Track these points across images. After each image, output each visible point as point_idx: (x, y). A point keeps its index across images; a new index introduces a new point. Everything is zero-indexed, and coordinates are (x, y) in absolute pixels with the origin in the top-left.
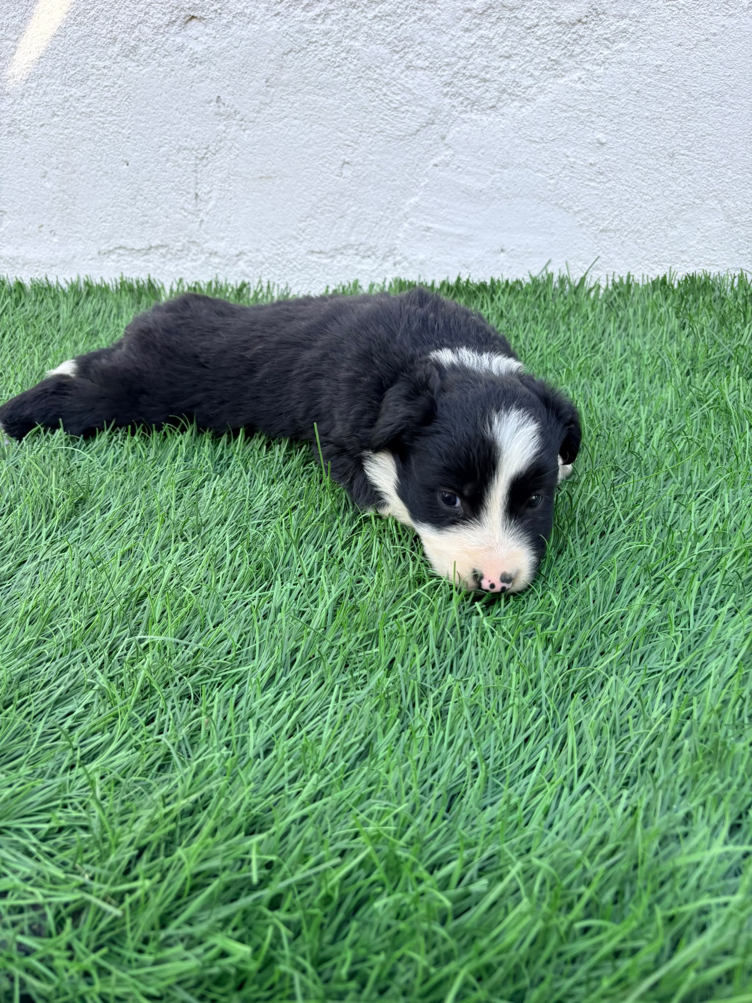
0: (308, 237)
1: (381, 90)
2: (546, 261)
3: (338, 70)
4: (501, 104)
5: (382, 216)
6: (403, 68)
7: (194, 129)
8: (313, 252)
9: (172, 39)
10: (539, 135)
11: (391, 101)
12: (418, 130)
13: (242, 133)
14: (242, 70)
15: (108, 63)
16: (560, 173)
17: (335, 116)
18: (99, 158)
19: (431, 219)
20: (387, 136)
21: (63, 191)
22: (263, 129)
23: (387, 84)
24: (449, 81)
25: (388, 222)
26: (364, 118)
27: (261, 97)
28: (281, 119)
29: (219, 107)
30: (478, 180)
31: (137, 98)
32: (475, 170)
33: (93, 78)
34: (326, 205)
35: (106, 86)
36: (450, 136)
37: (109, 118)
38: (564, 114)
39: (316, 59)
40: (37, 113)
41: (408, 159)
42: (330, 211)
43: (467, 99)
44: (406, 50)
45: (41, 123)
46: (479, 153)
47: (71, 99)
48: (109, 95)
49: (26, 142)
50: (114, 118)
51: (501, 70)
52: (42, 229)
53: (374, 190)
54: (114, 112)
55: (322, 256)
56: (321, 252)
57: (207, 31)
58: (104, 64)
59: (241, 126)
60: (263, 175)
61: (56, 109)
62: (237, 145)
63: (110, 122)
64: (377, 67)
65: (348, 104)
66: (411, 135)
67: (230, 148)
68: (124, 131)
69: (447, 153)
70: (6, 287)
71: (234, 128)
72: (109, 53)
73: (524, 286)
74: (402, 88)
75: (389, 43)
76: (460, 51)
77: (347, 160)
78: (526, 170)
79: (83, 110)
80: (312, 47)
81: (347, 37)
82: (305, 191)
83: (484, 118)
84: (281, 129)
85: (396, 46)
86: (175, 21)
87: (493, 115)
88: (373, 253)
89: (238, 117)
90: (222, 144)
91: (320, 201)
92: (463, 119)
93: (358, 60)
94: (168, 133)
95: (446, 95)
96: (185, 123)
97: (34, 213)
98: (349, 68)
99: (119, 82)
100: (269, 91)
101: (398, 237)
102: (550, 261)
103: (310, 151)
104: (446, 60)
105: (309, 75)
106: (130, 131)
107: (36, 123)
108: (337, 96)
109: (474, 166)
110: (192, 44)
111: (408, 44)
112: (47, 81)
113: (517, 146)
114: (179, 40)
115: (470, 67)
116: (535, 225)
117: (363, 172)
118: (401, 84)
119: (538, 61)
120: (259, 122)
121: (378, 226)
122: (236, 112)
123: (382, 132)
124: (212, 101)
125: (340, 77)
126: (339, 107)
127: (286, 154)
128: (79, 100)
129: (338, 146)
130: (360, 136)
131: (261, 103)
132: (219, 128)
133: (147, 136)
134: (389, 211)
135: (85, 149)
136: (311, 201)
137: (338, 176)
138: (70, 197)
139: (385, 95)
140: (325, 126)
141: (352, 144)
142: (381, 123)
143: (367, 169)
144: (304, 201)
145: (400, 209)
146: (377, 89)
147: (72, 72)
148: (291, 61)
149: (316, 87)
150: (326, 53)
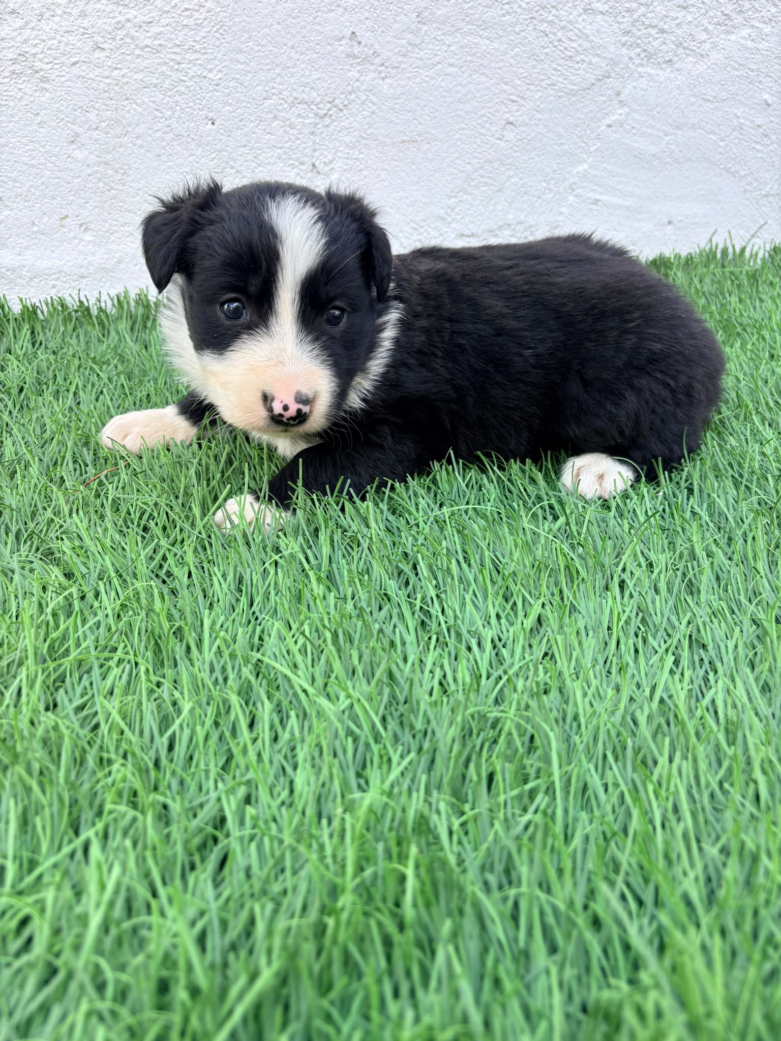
0: (459, 217)
1: (555, 34)
2: (711, 231)
3: (507, 7)
4: (676, 59)
5: (546, 188)
6: (581, 11)
7: (315, 75)
8: (462, 235)
10: (714, 94)
11: (566, 49)
12: (593, 84)
13: (381, 82)
16: (731, 134)
17: (501, 64)
19: (600, 190)
20: (560, 91)
21: (106, 163)
22: (409, 78)
23: (563, 28)
24: (628, 29)
25: (551, 195)
26: (534, 67)
27: (410, 36)
28: (434, 65)
29: (353, 46)
30: (652, 143)
31: (234, 28)
32: (649, 131)
34: (482, 177)
35: (187, 9)
36: (627, 92)
37: (187, 56)
38: (736, 73)
40: (67, 44)
41: (579, 119)
42: (486, 184)
43: (644, 50)
45: (73, 60)
46: (655, 112)
47: (128, 25)
48: (191, 22)
49: (44, 89)
50: (197, 55)
51: (679, 21)
52: (65, 222)
53: (539, 156)
54: (198, 47)
55: (472, 240)
56: (473, 235)
59: (380, 72)
60: (405, 138)
62: (373, 99)
63: (190, 61)
64: (553, 7)
65: (517, 50)
66: (584, 90)
67: (363, 103)
68: (210, 75)
69: (621, 111)
71: (371, 75)
73: (694, 259)
74: (579, 34)
77: (511, 119)
78: (699, 131)
79: (148, 42)
82: (458, 158)
83: (661, 73)
84: (432, 78)
87: (668, 70)
88: (532, 233)
89: (377, 61)
90: (353, 97)
91: (476, 171)
92: (639, 73)
94: (278, 80)
95: (624, 45)
96: (303, 66)
97: (53, 198)
98: (520, 6)
100: (420, 29)
101: (562, 213)
102: (716, 230)
103: (468, 107)
104: (627, 5)
105: (472, 11)
106: (220, 75)
107: (64, 59)
108: (504, 40)
109: (650, 126)
113: (693, 104)
115: (649, 15)
116: (703, 192)
117: (529, 135)
118: (579, 29)
119: (712, 14)
120: (404, 69)
121: (540, 201)
122: (376, 54)
123: (553, 85)
124: (343, 37)
125: (508, 17)
126: (505, 54)
127: (437, 111)
128: (140, 27)
129: (502, 102)
130: (528, 89)
131: (409, 43)
132: (350, 74)
133: (246, 84)
134: (553, 182)
135: (146, 100)
136: (464, 172)
137: (499, 139)
138: (116, 172)
139: (560, 40)
140: (487, 76)
141: (518, 99)
142: (553, 75)
143: (533, 131)
144: (456, 171)
145: (565, 179)
146: (551, 33)
149: (479, 27)
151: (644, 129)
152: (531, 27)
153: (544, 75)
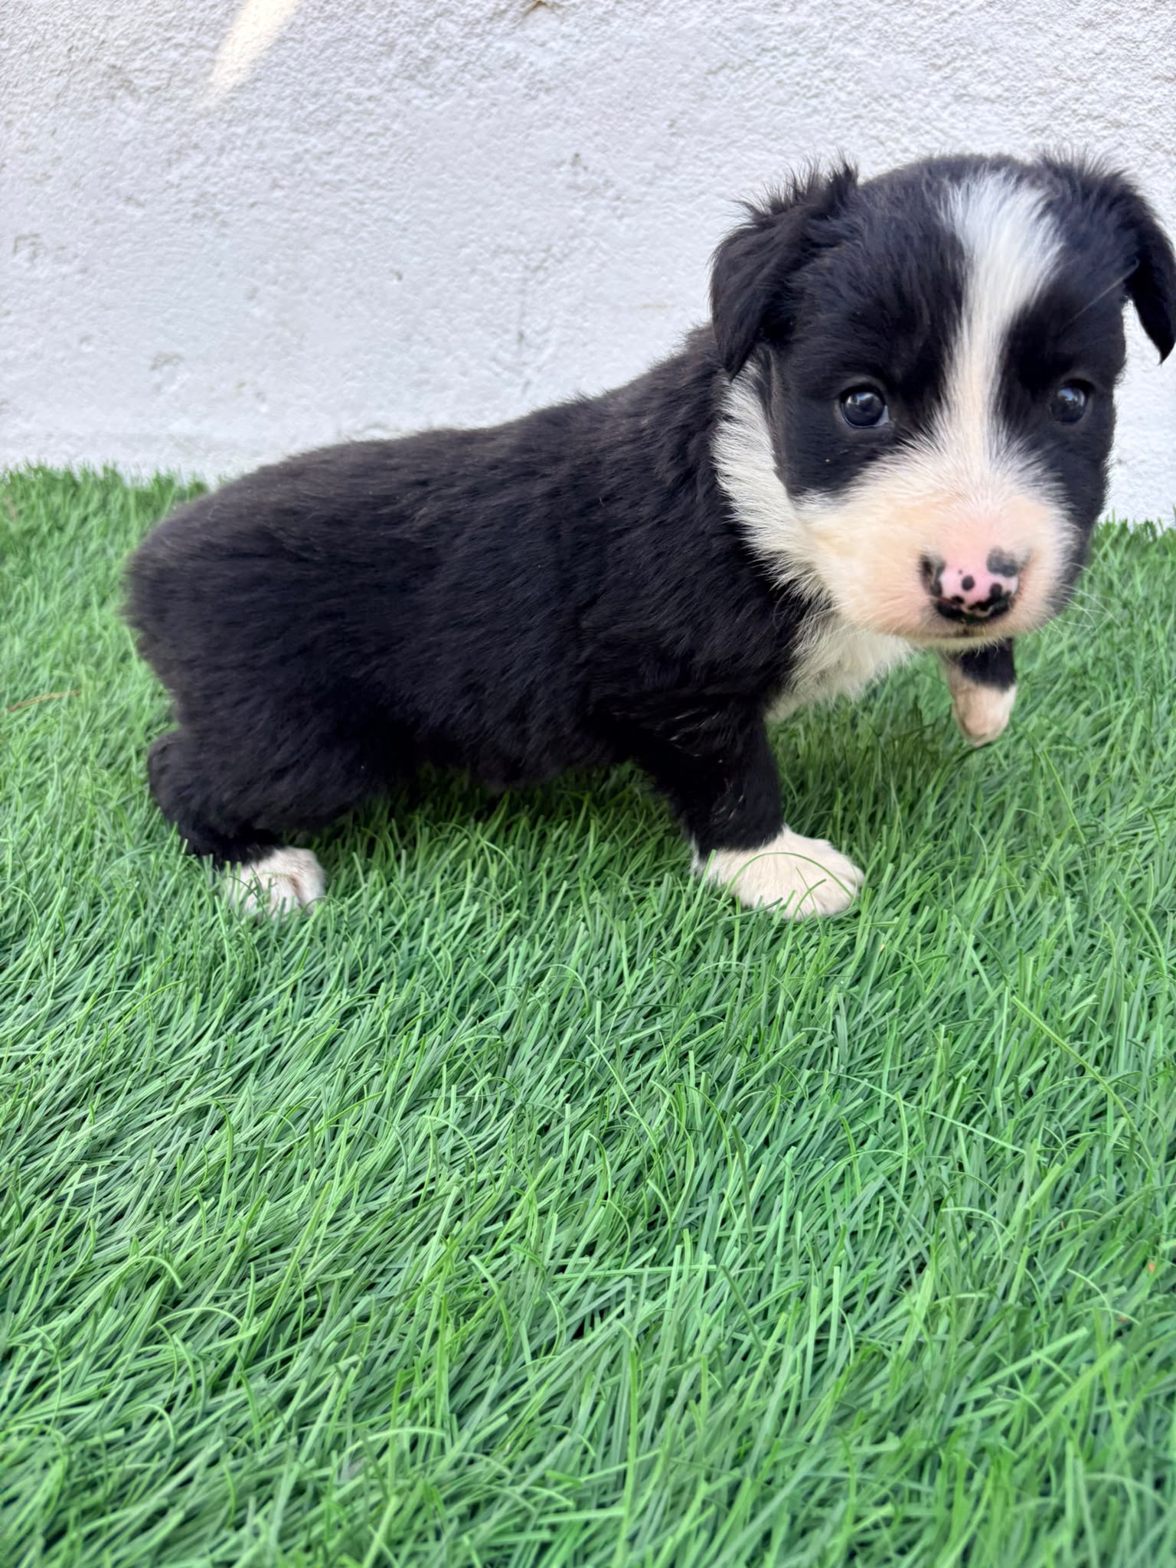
1: (897, 141)
3: (814, 102)
6: (948, 99)
7: (527, 214)
9: (498, 44)
13: (616, 222)
14: (627, 104)
15: (376, 90)
18: (349, 265)
21: (284, 324)
22: (656, 216)
23: (911, 130)
24: (1042, 124)
27: (658, 155)
28: (694, 197)
29: (576, 174)
31: (425, 156)
33: (348, 118)
35: (371, 134)
37: (371, 194)
39: (772, 82)
40: (246, 182)
44: (958, 64)
45: (252, 201)
47: (307, 157)
48: (375, 150)
49: (224, 235)
50: (382, 193)
51: (1155, 103)
52: (243, 390)
54: (383, 181)
57: (565, 29)
58: (370, 92)
59: (615, 209)
60: (648, 301)
61: (276, 174)
62: (604, 245)
63: (374, 201)
64: (894, 96)
67: (590, 251)
68: (397, 218)
70: (174, 490)
71: (603, 213)
72: (380, 71)
73: (1159, 533)
74: (942, 138)
75: (923, 51)
76: (1072, 67)
79: (328, 177)
80: (767, 59)
81: (837, 39)
84: (691, 216)
85: (938, 56)
86: (505, 11)
89: (611, 193)
90: (576, 243)
93: (857, 83)
94: (478, 222)
96: (509, 203)
97: (231, 361)
98: (837, 99)
99: (396, 126)
100: (674, 144)
104: (1040, 84)
105: (755, 113)
106: (408, 217)
110: (534, 55)
111: (963, 52)
112: (265, 123)
114: (510, 46)
115: (1088, 98)
118: (941, 131)
120: (650, 203)
122: (608, 184)
125: (817, 117)
128: (320, 158)
131: (657, 166)
132: (573, 212)
133: (438, 228)
135: (326, 249)
146: (889, 138)
147: (311, 108)
148: (722, 86)
149: (767, 135)
150: (793, 70)
152: (855, 131)
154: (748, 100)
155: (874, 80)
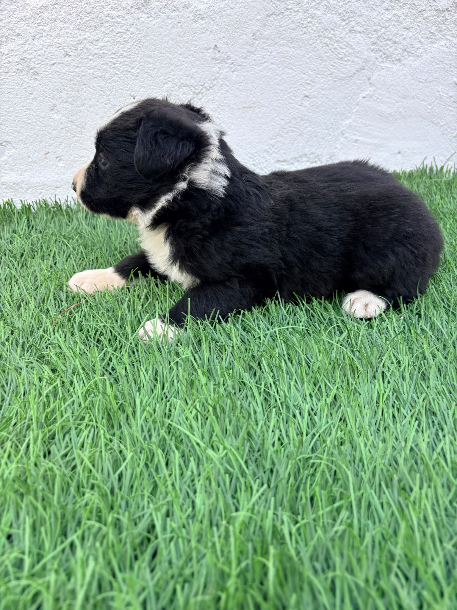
0: (276, 150)
1: (333, 45)
2: (423, 157)
3: (304, 29)
4: (403, 58)
5: (327, 133)
6: (348, 31)
7: (193, 70)
8: (279, 161)
10: (425, 78)
11: (339, 53)
12: (355, 74)
13: (231, 74)
14: (236, 26)
15: (122, 13)
16: (435, 101)
17: (301, 63)
19: (359, 134)
20: (335, 78)
21: (72, 122)
22: (248, 71)
23: (337, 41)
24: (375, 41)
25: (330, 137)
26: (320, 64)
27: (248, 47)
28: (262, 64)
29: (215, 53)
30: (389, 107)
31: (147, 43)
32: (387, 100)
33: (107, 25)
34: (290, 127)
35: (119, 32)
36: (374, 78)
37: (119, 60)
38: (438, 66)
39: (290, 21)
40: (49, 53)
41: (347, 93)
42: (293, 131)
43: (384, 54)
44: (350, 19)
45: (53, 62)
46: (390, 89)
47: (85, 41)
48: (121, 40)
49: (36, 79)
50: (125, 59)
51: (404, 36)
52: (47, 156)
53: (323, 115)
54: (125, 54)
55: (284, 163)
56: (285, 161)
58: (119, 13)
59: (231, 68)
60: (245, 105)
62: (227, 83)
63: (121, 63)
64: (331, 29)
65: (310, 54)
66: (349, 77)
67: (221, 85)
68: (133, 71)
69: (371, 89)
71: (226, 70)
73: (415, 173)
74: (347, 45)
75: (340, 14)
76: (384, 24)
77: (307, 94)
78: (416, 100)
79: (96, 51)
80: (288, 13)
81: (312, 7)
82: (276, 116)
83: (394, 67)
84: (261, 71)
85: (344, 16)
87: (398, 65)
88: (319, 159)
89: (230, 61)
90: (215, 82)
91: (286, 124)
92: (381, 67)
94: (172, 73)
95: (372, 50)
96: (186, 65)
97: (41, 142)
98: (312, 29)
99: (131, 30)
100: (254, 43)
101: (336, 148)
102: (426, 157)
103: (282, 88)
104: (374, 28)
105: (284, 32)
106: (138, 71)
107: (47, 61)
108: (303, 49)
109: (388, 97)
111: (352, 15)
112: (61, 25)
113: (412, 84)
115: (387, 33)
116: (419, 135)
117: (317, 103)
118: (346, 42)
119: (423, 33)
120: (245, 66)
121: (324, 140)
122: (229, 58)
123: (331, 74)
124: (210, 48)
125: (305, 35)
126: (303, 56)
127: (264, 90)
128: (92, 43)
129: (301, 84)
130: (317, 77)
131: (248, 51)
132: (214, 69)
133: (154, 75)
134: (331, 130)
135: (95, 85)
136: (280, 124)
137: (300, 105)
138: (78, 126)
139: (335, 48)
140: (293, 69)
141: (311, 83)
142: (331, 68)
143: (320, 101)
144: (275, 124)
145: (338, 128)
146: (330, 44)
147: (88, 19)
148: (272, 21)
149: (288, 41)
150: (297, 17)
151: (385, 99)
152: (319, 41)
153: (326, 68)
154: (282, 27)
155: (325, 23)
